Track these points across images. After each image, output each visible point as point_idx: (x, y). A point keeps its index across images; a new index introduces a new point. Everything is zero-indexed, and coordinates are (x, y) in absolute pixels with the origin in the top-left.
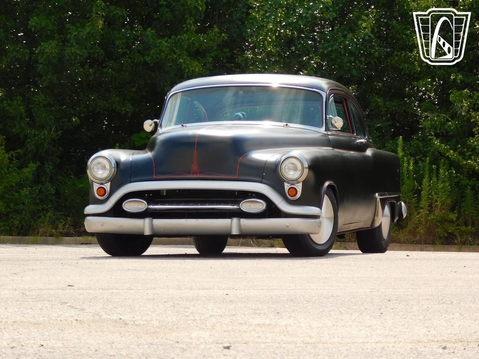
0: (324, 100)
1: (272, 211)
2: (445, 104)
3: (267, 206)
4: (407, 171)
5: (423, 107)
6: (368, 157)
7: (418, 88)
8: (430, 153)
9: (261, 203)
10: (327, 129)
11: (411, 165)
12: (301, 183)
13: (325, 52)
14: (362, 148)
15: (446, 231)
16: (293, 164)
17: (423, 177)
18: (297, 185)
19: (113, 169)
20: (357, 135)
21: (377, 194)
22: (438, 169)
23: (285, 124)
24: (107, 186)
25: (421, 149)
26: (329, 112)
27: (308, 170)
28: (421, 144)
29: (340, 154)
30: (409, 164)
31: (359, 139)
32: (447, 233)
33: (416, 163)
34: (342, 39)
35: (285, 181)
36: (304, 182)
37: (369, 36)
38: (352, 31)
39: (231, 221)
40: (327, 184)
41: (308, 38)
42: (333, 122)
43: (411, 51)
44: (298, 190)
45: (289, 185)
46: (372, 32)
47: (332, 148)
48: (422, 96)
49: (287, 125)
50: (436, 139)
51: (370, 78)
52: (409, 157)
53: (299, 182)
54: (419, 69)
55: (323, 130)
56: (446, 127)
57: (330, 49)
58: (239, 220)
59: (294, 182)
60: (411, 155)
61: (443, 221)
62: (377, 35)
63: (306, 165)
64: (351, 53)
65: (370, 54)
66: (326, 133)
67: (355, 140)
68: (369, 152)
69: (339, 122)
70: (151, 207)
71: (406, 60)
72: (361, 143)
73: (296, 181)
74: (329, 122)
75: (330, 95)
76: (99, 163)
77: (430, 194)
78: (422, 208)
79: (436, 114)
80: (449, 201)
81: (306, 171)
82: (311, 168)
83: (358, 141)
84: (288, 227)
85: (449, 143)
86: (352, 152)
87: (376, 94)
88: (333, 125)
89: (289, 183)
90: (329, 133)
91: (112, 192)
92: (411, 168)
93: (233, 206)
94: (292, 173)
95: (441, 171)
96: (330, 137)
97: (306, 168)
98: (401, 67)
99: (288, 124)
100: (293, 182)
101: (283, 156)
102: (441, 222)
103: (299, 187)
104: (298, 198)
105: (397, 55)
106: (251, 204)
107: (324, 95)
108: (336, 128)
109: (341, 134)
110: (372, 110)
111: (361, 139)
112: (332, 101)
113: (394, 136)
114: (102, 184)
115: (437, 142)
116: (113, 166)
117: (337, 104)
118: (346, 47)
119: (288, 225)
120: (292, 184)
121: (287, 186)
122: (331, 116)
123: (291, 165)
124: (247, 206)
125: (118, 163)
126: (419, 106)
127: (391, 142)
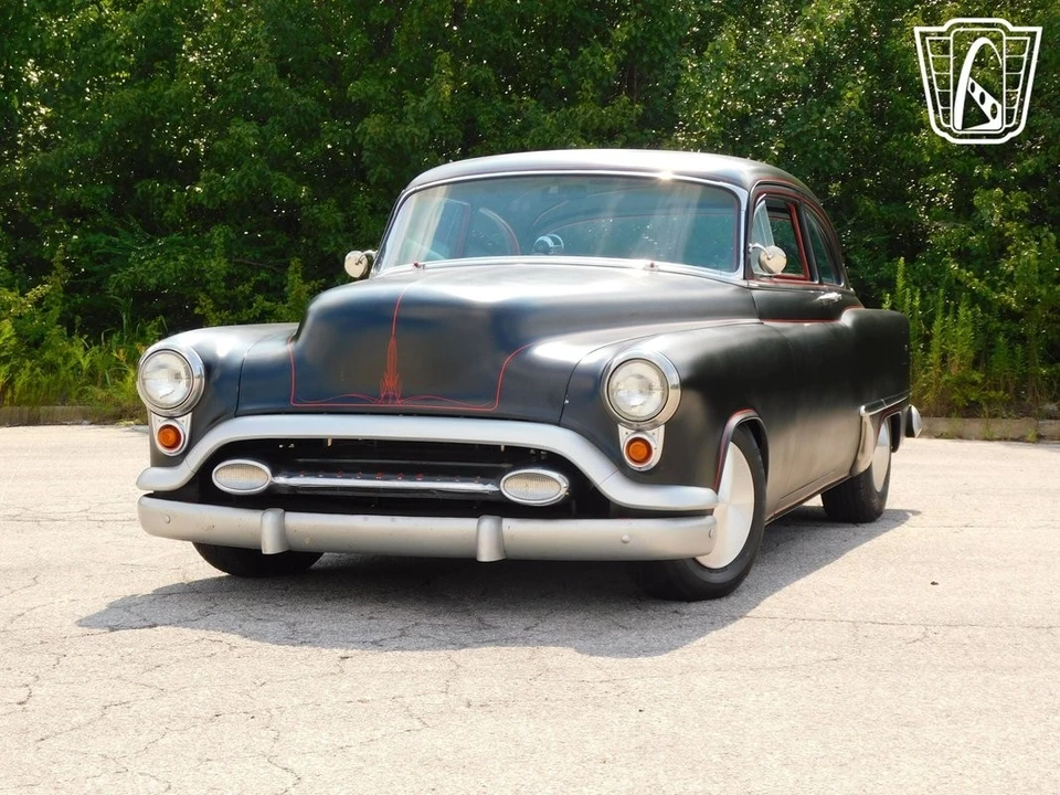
0: (744, 208)
1: (585, 501)
2: (964, 208)
3: (573, 488)
4: (911, 309)
5: (934, 215)
6: (845, 329)
7: (925, 187)
8: (944, 282)
9: (556, 481)
10: (748, 275)
11: (917, 299)
12: (662, 428)
13: (793, 134)
14: (830, 312)
15: (966, 397)
16: (640, 377)
17: (932, 317)
18: (650, 432)
19: (197, 381)
20: (821, 283)
21: (863, 408)
22: (956, 308)
23: (649, 262)
24: (184, 424)
25: (930, 274)
26: (754, 234)
27: (679, 391)
28: (930, 268)
29: (775, 335)
30: (913, 298)
31: (826, 291)
32: (969, 401)
33: (923, 296)
34: (818, 115)
35: (620, 421)
36: (668, 425)
37: (857, 112)
38: (833, 105)
39: (479, 523)
40: (735, 420)
41: (767, 114)
42: (763, 258)
43: (917, 133)
44: (653, 445)
45: (630, 432)
46: (861, 105)
47: (757, 320)
48: (930, 198)
49: (652, 266)
50: (954, 262)
51: (857, 172)
52: (913, 287)
53: (656, 426)
54: (928, 160)
55: (737, 276)
56: (968, 244)
57: (799, 130)
58: (500, 522)
59: (642, 425)
60: (915, 283)
61: (962, 383)
62: (869, 111)
63: (674, 379)
64: (829, 135)
65: (859, 139)
66: (744, 283)
67: (816, 296)
68: (847, 319)
69: (776, 258)
70: (281, 480)
71: (910, 145)
72: (829, 301)
73: (651, 421)
74: (753, 258)
75: (758, 197)
76: (162, 367)
77: (943, 344)
78: (931, 365)
79: (952, 224)
80: (971, 354)
81: (675, 395)
82: (686, 385)
83: (822, 297)
84: (625, 542)
85: (971, 266)
86: (807, 325)
87: (866, 194)
88: (762, 265)
89: (628, 426)
90: (754, 284)
91: (195, 437)
92: (917, 304)
93: (486, 484)
94: (636, 400)
95: (961, 310)
96: (755, 293)
97: (675, 387)
98: (901, 157)
99: (656, 263)
100: (638, 424)
101: (615, 355)
102: (959, 385)
103: (656, 439)
104: (653, 465)
105: (896, 139)
106: (529, 482)
107: (743, 196)
108: (770, 271)
109: (783, 284)
110: (859, 218)
111: (830, 291)
112: (762, 209)
113: (892, 257)
114: (171, 418)
115: (954, 267)
116: (196, 373)
117: (775, 214)
118: (822, 127)
119: (625, 538)
120: (638, 431)
121: (625, 435)
122: (757, 245)
123: (633, 381)
124: (519, 487)
125: (210, 367)
126: (926, 212)
127: (887, 264)
